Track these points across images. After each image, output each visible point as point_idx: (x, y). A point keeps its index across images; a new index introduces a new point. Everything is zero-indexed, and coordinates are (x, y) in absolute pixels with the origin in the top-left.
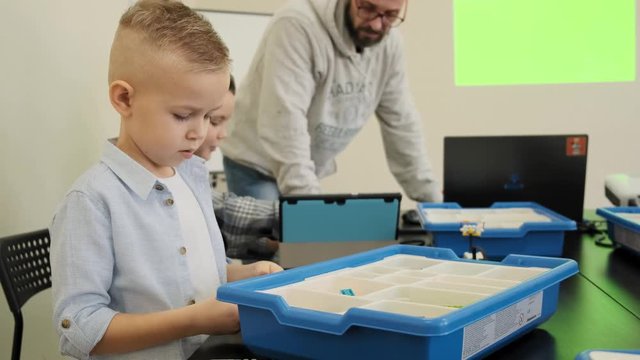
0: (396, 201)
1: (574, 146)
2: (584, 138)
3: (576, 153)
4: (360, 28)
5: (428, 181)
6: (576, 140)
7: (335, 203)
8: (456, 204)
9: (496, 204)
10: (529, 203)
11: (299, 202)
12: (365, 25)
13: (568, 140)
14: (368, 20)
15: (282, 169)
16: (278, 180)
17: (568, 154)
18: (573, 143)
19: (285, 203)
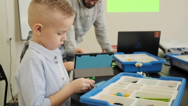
0: (112, 55)
1: (157, 34)
2: (160, 32)
3: (157, 36)
4: (87, 3)
5: (108, 44)
6: (157, 33)
7: (93, 56)
8: (123, 53)
9: (135, 53)
10: (145, 52)
11: (82, 56)
12: (89, 3)
13: (155, 33)
14: (89, 1)
15: (66, 43)
16: (65, 46)
17: (155, 37)
18: (156, 34)
19: (77, 57)
